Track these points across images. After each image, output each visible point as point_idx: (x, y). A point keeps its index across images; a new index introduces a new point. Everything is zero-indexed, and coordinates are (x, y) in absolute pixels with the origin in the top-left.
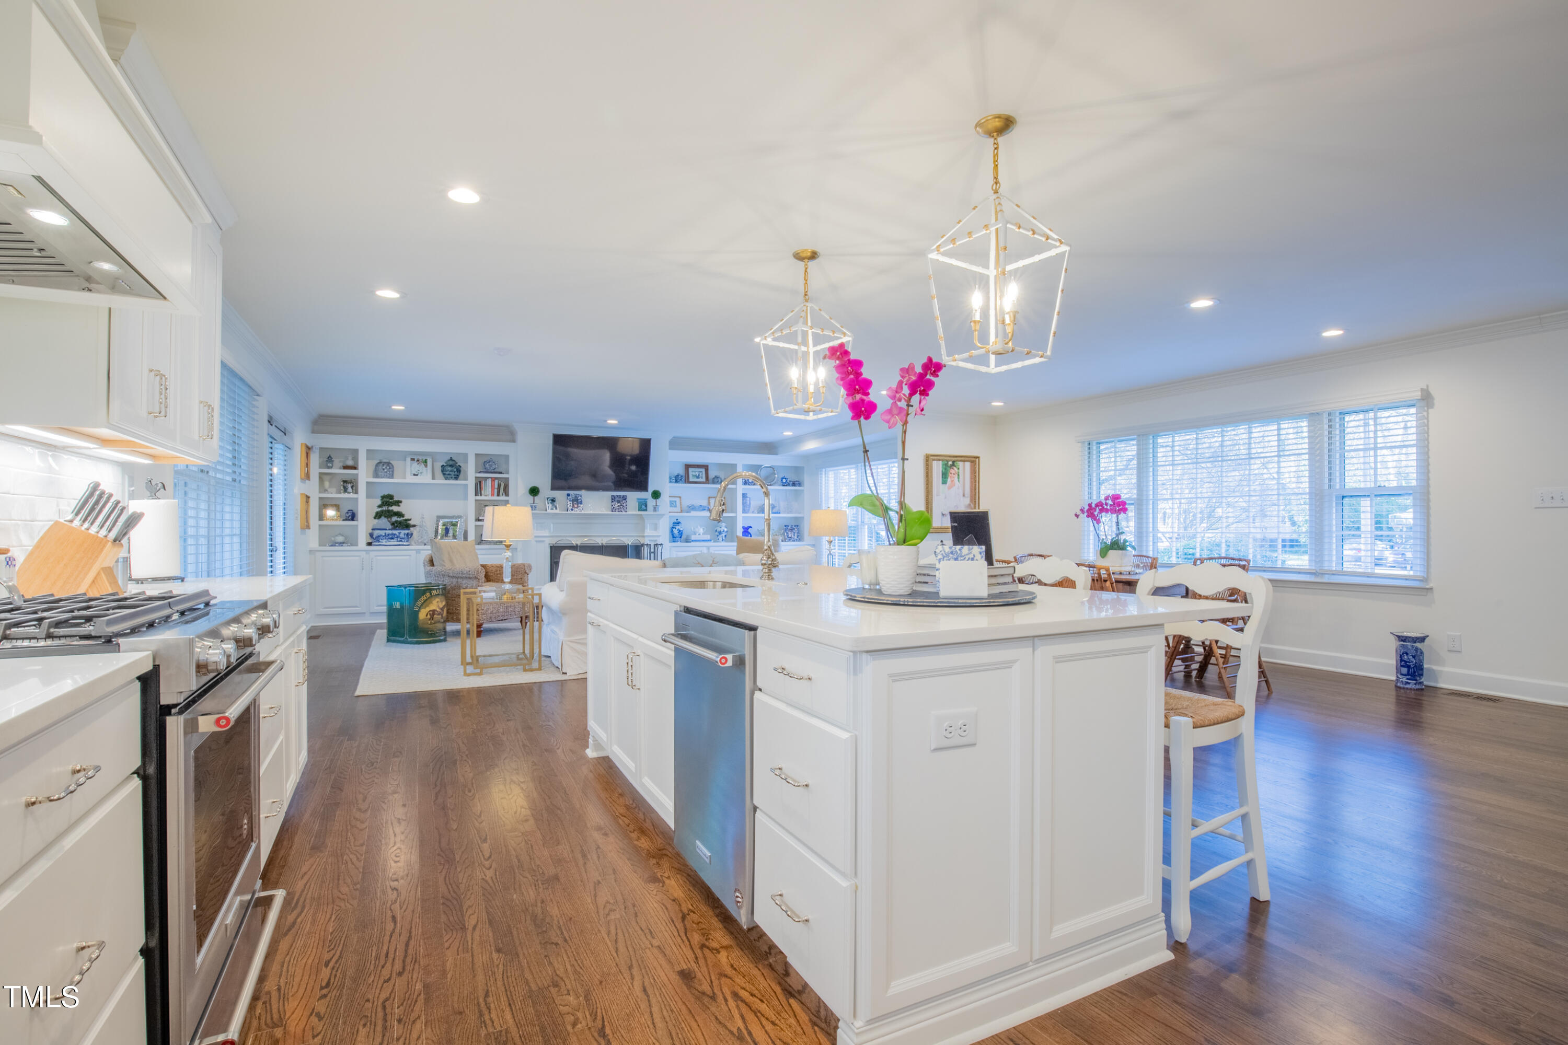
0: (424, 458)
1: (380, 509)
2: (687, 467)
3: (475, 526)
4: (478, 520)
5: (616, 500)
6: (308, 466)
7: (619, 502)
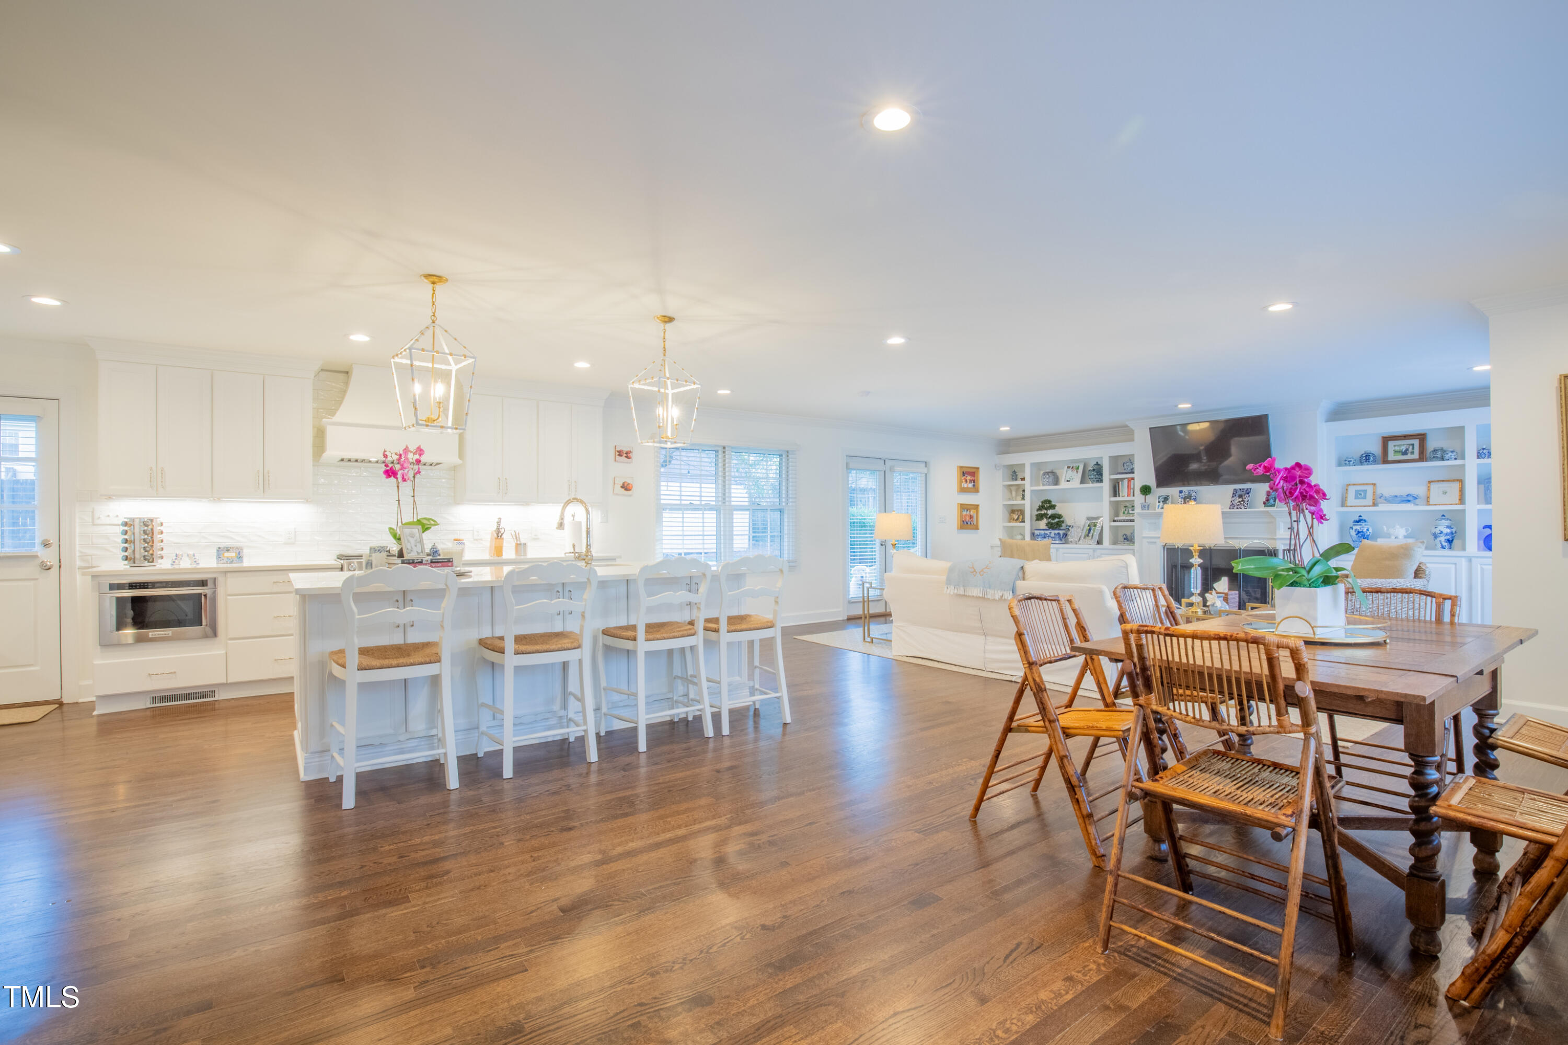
0: (1077, 465)
1: (1039, 512)
2: (1386, 440)
3: (1111, 527)
4: (1114, 521)
5: (1237, 494)
6: (974, 482)
7: (1240, 496)
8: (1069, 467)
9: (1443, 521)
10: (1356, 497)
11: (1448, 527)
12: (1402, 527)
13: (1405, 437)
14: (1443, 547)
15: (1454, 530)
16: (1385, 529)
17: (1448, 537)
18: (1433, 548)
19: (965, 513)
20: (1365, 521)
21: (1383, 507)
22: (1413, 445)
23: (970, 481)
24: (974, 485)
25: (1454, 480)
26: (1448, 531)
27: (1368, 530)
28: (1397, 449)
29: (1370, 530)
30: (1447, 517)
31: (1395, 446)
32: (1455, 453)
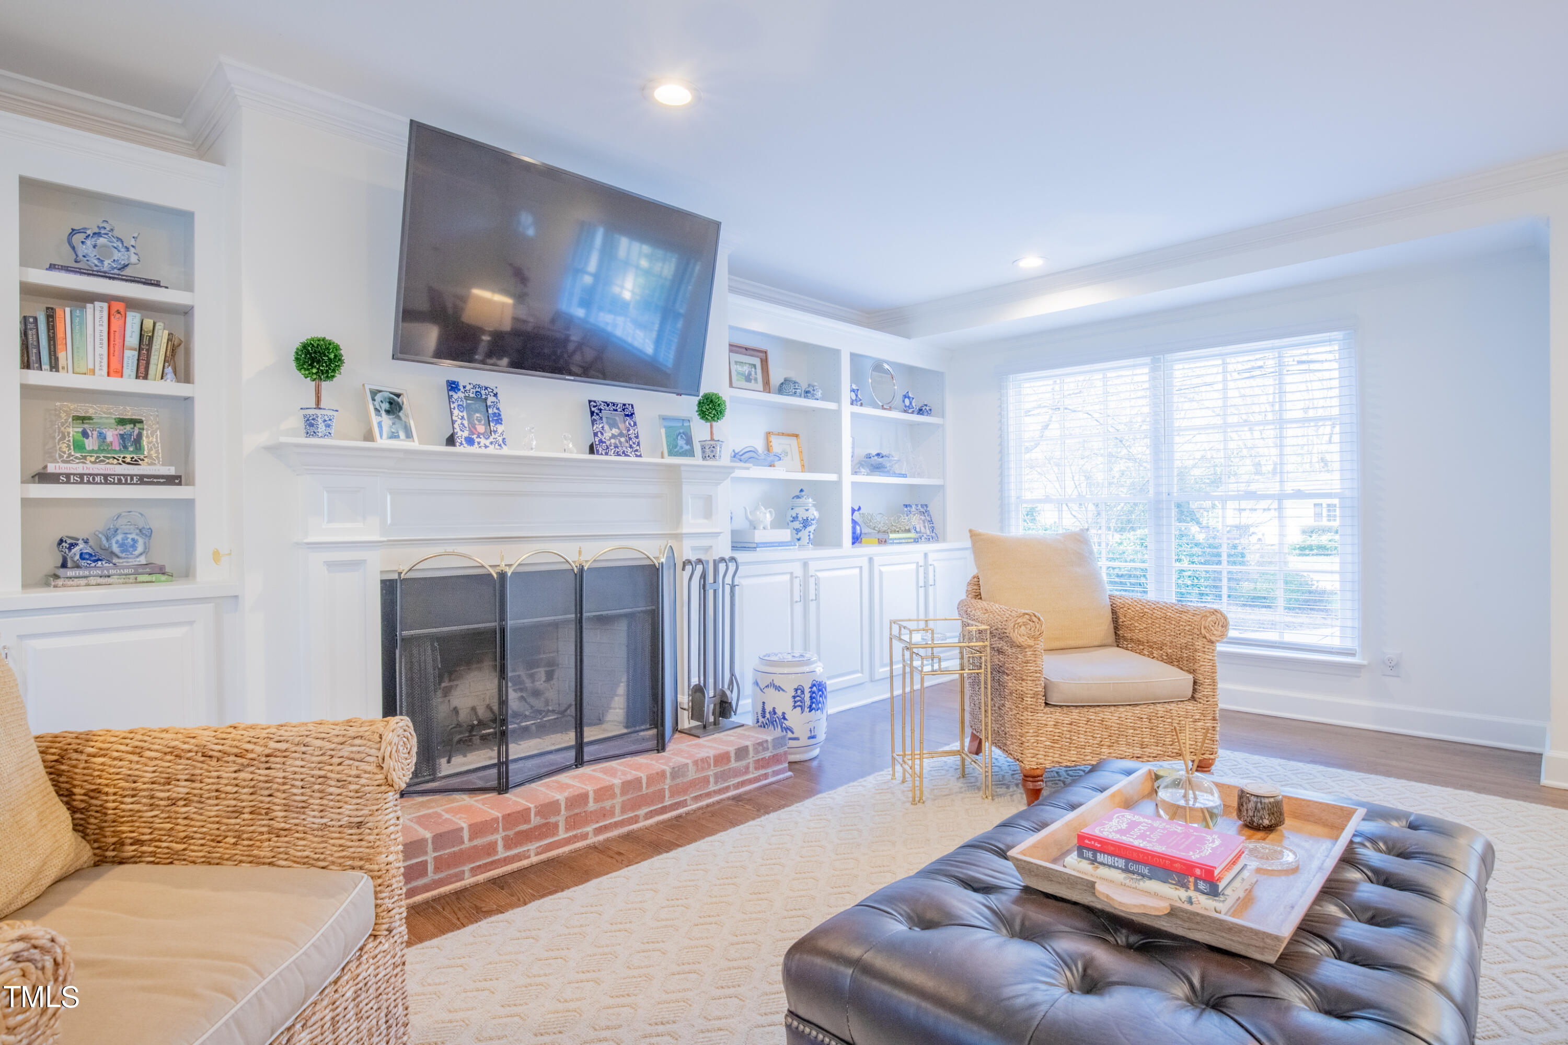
5: (602, 416)
9: (804, 500)
12: (765, 509)
13: (746, 350)
25: (793, 435)
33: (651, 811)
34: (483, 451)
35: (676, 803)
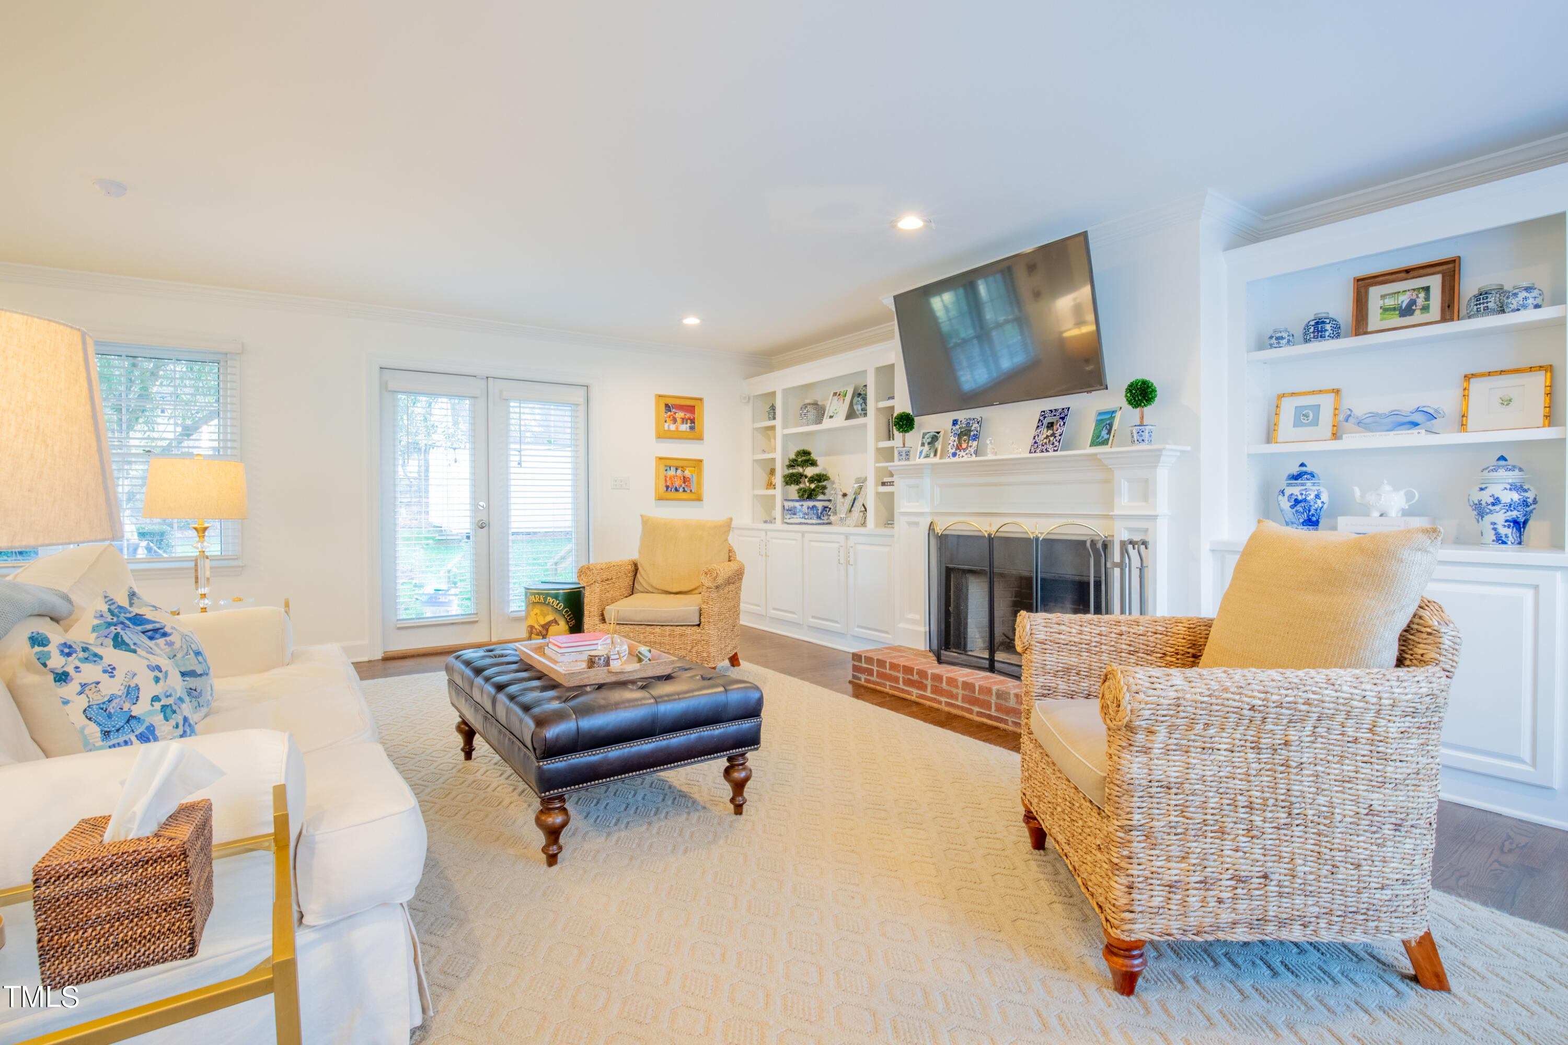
0: (844, 386)
2: (1363, 285)
3: (878, 494)
4: (883, 484)
5: (1045, 422)
6: (693, 421)
7: (1050, 425)
8: (835, 394)
9: (1502, 473)
10: (1297, 423)
11: (1514, 487)
12: (1396, 489)
13: (1408, 273)
14: (1500, 540)
15: (1530, 496)
16: (1357, 492)
17: (1515, 514)
18: (1476, 541)
19: (672, 472)
20: (1312, 475)
21: (1353, 441)
22: (1427, 289)
23: (684, 421)
24: (692, 428)
25: (1531, 369)
26: (1516, 496)
27: (1318, 496)
28: (1390, 302)
29: (1325, 497)
30: (1510, 462)
31: (1383, 297)
32: (1535, 293)
33: (981, 712)
34: (961, 460)
35: (999, 718)
